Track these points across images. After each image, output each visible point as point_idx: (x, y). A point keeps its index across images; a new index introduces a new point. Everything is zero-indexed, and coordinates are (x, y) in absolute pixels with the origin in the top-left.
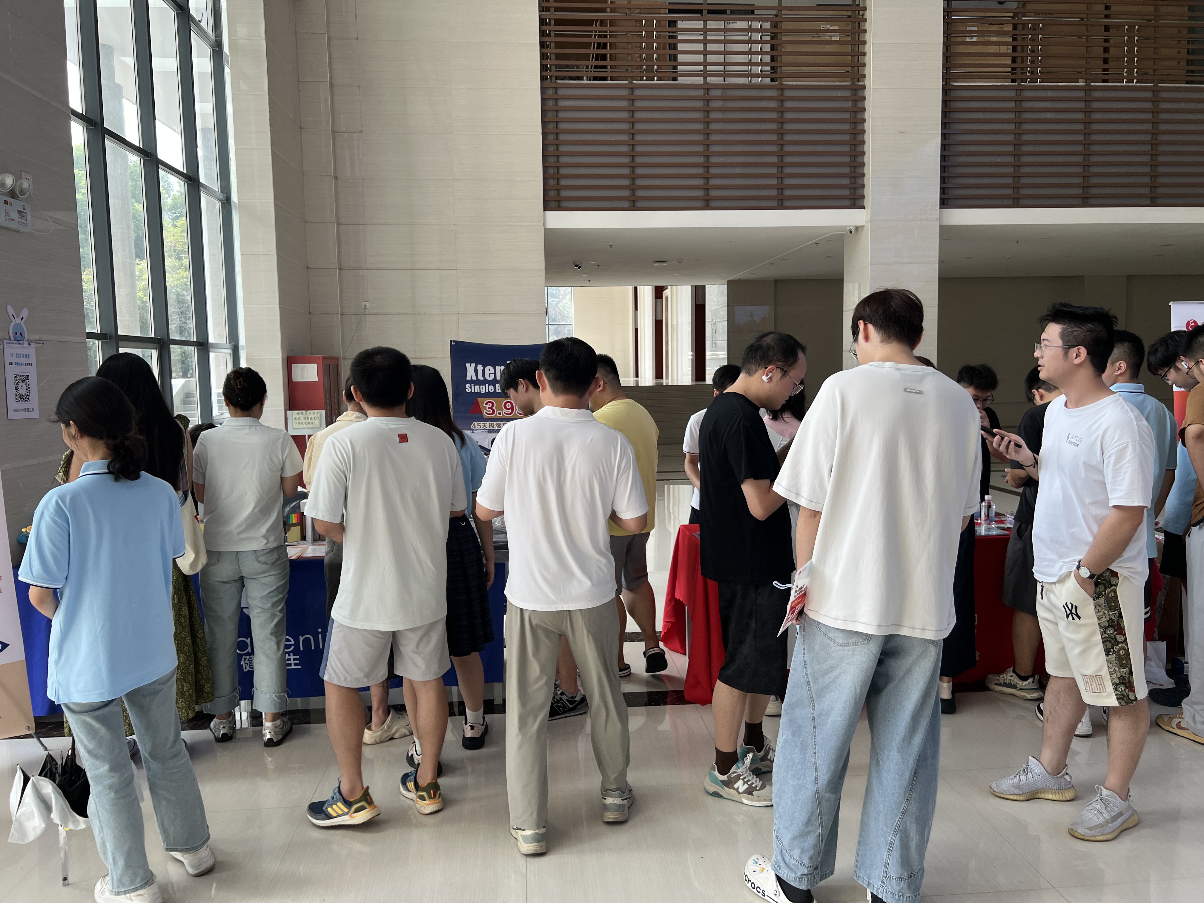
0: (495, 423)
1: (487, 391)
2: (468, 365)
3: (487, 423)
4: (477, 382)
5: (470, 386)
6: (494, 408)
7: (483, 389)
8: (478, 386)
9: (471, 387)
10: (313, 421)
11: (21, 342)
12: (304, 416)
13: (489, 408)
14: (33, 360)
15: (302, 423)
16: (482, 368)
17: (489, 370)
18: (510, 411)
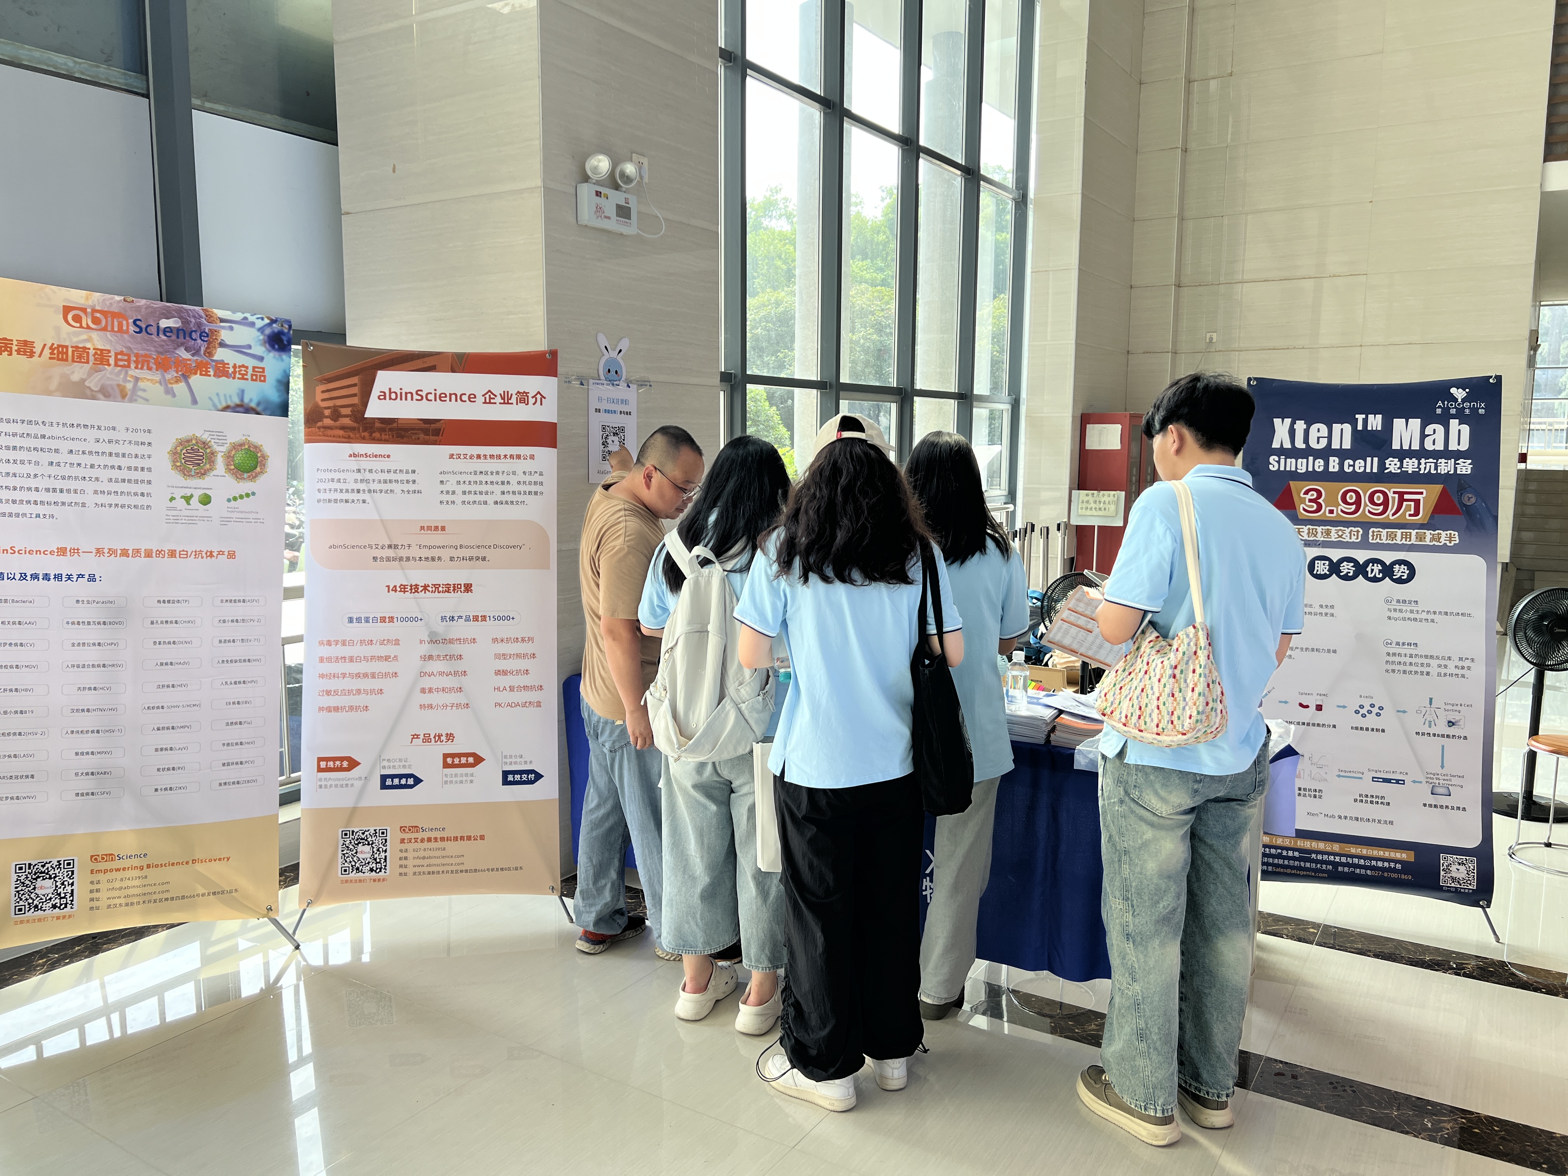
0: (1319, 529)
1: (1310, 469)
2: (1277, 421)
3: (1305, 529)
4: (1294, 453)
5: (1276, 458)
6: (1320, 501)
7: (1302, 466)
8: (1293, 460)
9: (1279, 462)
10: (1107, 506)
11: (615, 383)
12: (1095, 498)
13: (1310, 501)
14: (632, 407)
15: (1091, 509)
16: (1305, 426)
17: (1318, 430)
18: (1354, 507)
